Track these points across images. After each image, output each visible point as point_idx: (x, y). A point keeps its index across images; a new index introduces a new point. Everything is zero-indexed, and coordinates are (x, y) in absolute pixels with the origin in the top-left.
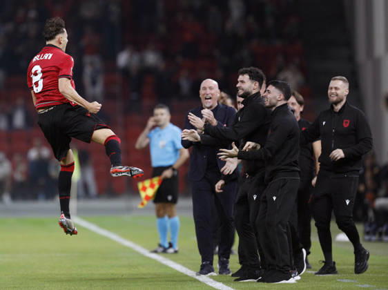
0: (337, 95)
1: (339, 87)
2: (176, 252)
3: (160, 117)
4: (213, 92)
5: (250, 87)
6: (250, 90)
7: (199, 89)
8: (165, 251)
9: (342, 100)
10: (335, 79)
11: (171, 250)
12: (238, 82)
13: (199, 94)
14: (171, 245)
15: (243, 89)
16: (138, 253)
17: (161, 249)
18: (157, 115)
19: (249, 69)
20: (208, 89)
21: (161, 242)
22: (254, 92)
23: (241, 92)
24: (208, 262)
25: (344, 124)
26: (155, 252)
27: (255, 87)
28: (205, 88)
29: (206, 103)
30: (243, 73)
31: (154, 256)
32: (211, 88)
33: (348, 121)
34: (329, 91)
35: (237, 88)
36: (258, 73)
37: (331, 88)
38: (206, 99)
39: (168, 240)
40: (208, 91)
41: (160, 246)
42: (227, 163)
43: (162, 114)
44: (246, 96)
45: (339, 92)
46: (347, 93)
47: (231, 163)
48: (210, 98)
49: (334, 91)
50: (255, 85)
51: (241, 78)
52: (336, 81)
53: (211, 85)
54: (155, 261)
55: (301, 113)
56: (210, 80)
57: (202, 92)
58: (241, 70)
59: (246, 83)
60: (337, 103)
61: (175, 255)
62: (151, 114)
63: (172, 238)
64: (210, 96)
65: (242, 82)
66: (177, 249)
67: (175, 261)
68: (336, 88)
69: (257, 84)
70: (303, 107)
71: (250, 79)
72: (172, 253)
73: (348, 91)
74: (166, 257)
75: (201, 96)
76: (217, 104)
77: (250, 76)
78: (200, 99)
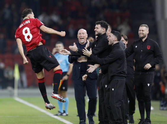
0: (143, 34)
1: (144, 30)
2: (67, 115)
3: (59, 48)
4: (84, 35)
5: (101, 31)
6: (101, 32)
7: (77, 34)
8: (61, 114)
9: (145, 36)
10: (142, 26)
11: (64, 114)
12: (95, 28)
13: (77, 37)
14: (64, 112)
15: (97, 32)
16: (48, 116)
17: (60, 114)
18: (57, 47)
19: (100, 22)
20: (82, 34)
21: (59, 110)
22: (103, 33)
23: (96, 33)
24: (83, 121)
25: (148, 48)
26: (57, 115)
27: (104, 31)
28: (80, 34)
29: (81, 40)
30: (98, 24)
31: (56, 117)
32: (83, 33)
33: (150, 46)
34: (139, 32)
35: (95, 31)
36: (105, 24)
37: (140, 31)
38: (81, 39)
39: (63, 109)
40: (82, 35)
41: (59, 112)
42: (90, 68)
43: (60, 47)
44: (99, 35)
45: (144, 32)
46: (148, 33)
47: (92, 67)
48: (83, 38)
49: (141, 32)
50: (104, 30)
51: (97, 26)
52: (142, 27)
53: (83, 32)
54: (57, 119)
55: (127, 44)
56: (83, 29)
57: (79, 35)
58: (97, 22)
59: (99, 29)
60: (143, 38)
61: (67, 116)
62: (54, 46)
63: (65, 108)
64: (83, 37)
65: (97, 28)
66: (67, 113)
67: (66, 119)
68: (143, 31)
69: (105, 29)
70: (127, 41)
71: (101, 26)
72: (65, 116)
73: (148, 32)
74: (62, 118)
75: (78, 37)
76: (86, 42)
77: (101, 25)
78: (78, 39)
